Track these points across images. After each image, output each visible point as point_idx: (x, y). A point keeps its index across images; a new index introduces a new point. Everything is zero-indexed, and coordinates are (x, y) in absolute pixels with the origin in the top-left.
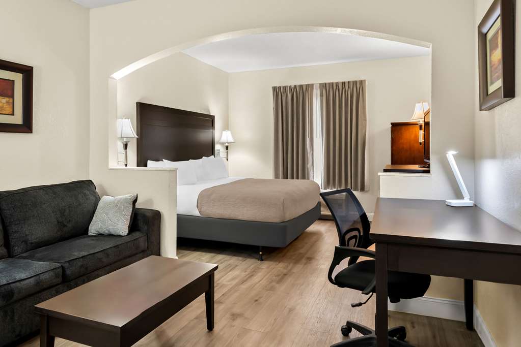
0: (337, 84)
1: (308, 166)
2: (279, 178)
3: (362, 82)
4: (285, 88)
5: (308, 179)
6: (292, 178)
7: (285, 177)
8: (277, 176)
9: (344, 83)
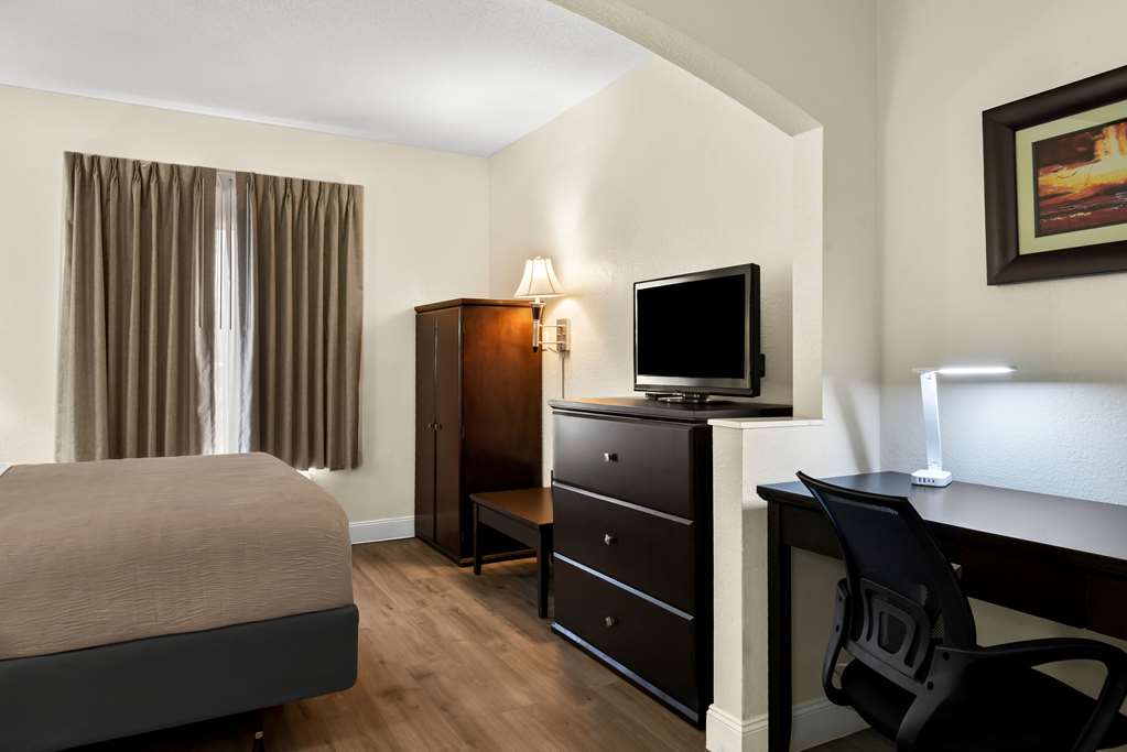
0: (289, 182)
1: (200, 409)
2: (93, 459)
3: (352, 190)
4: (115, 163)
5: (199, 451)
6: (141, 452)
7: (116, 450)
8: (84, 451)
9: (306, 184)
